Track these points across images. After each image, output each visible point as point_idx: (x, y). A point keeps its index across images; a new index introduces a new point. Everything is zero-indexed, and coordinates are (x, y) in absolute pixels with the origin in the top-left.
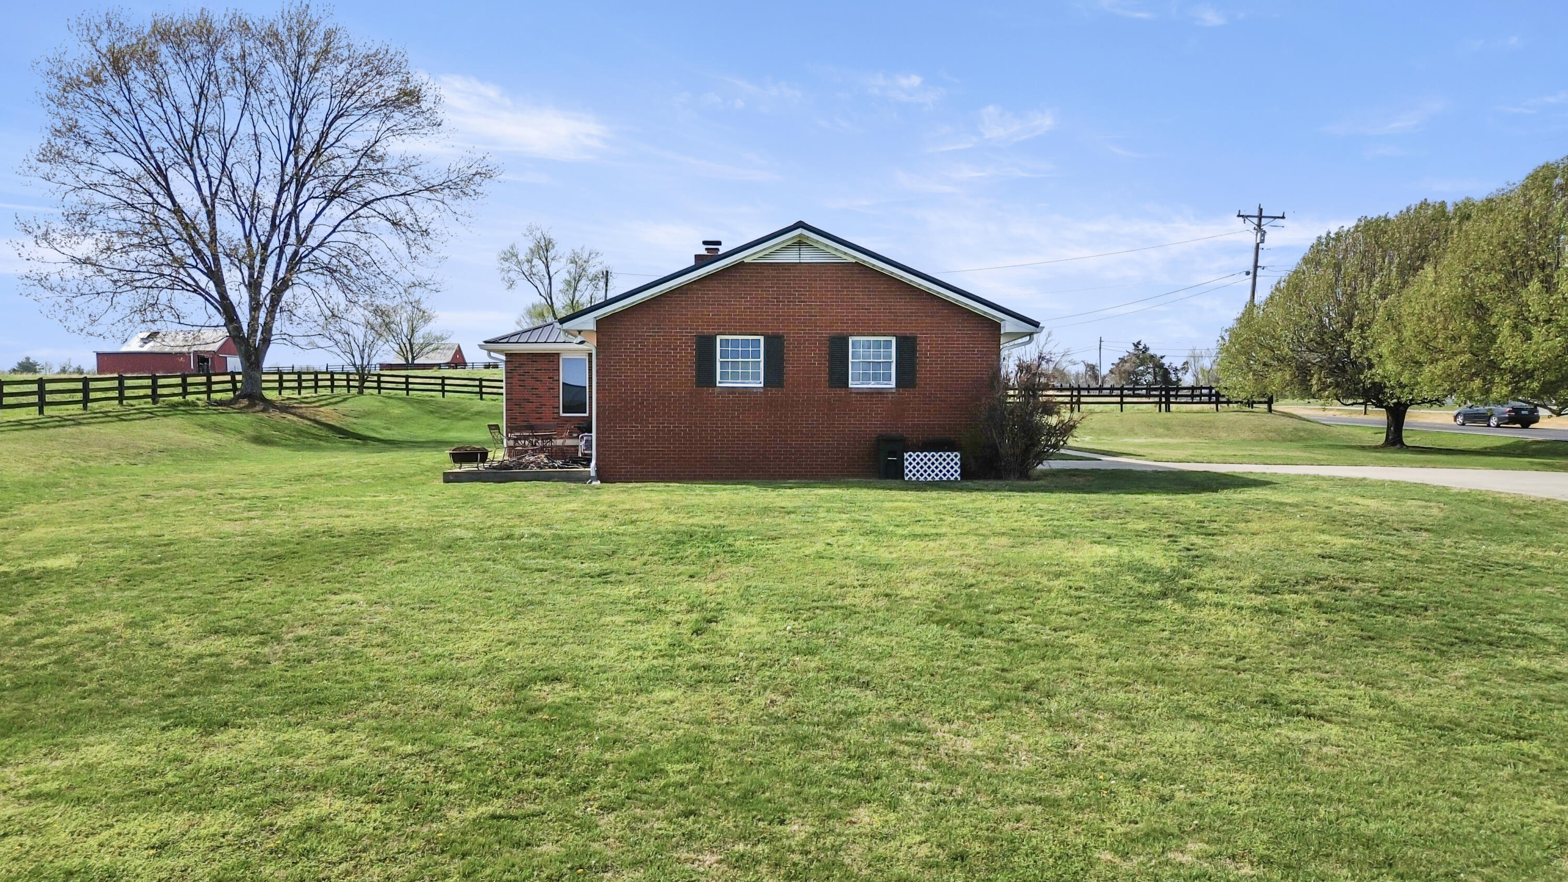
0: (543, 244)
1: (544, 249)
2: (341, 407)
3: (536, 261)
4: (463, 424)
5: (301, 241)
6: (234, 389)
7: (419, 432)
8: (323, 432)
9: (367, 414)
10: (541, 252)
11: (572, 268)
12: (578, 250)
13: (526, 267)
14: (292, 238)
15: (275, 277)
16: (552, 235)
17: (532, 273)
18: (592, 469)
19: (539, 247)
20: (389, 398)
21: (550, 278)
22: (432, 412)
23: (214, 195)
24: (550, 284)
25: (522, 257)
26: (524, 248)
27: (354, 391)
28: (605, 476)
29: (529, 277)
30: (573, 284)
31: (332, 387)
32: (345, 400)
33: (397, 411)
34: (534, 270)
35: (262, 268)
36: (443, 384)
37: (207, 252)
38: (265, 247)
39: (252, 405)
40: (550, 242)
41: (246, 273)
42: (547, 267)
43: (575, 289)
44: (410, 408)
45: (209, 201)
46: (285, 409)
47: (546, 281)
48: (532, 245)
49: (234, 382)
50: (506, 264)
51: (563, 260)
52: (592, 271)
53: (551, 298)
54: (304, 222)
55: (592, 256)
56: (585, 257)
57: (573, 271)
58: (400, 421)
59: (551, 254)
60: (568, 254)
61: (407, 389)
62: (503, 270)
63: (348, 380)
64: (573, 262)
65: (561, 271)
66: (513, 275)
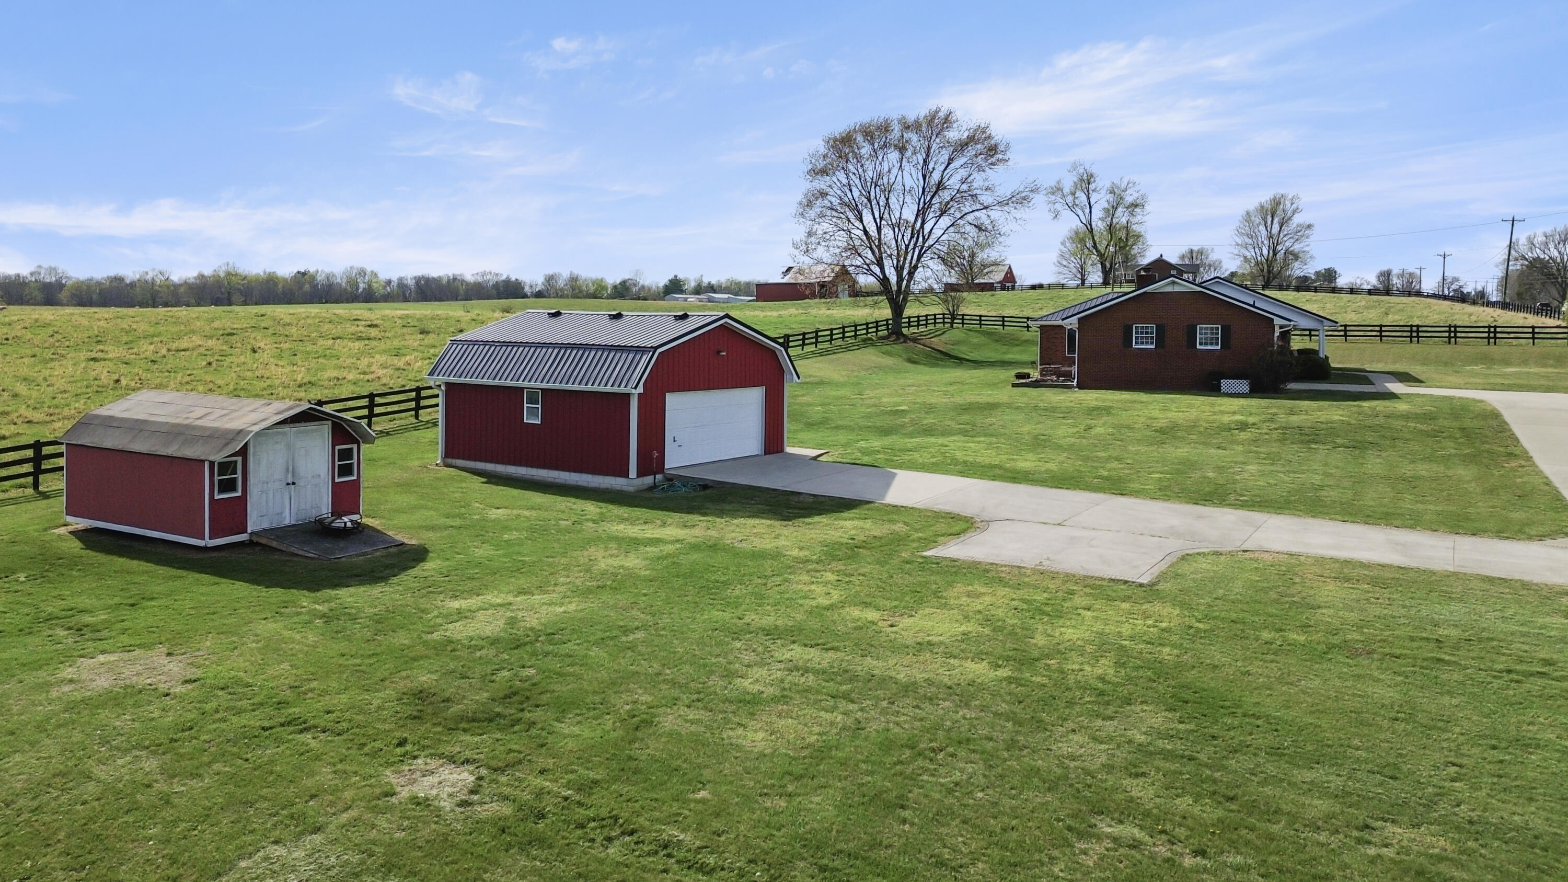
0: (1085, 177)
1: (1086, 182)
2: (943, 338)
3: (1080, 194)
4: (1016, 349)
5: (925, 241)
6: (888, 329)
7: (990, 355)
8: (939, 356)
9: (957, 343)
10: (1084, 185)
11: (1110, 197)
12: (1117, 182)
13: (1070, 199)
14: (921, 239)
15: (911, 263)
16: (1094, 170)
17: (1075, 204)
18: (1075, 383)
19: (1082, 180)
20: (970, 330)
21: (1090, 208)
22: (997, 341)
23: (881, 219)
24: (1090, 212)
25: (1066, 190)
26: (1068, 185)
27: (947, 325)
28: (1081, 386)
29: (1072, 208)
30: (1111, 211)
31: (935, 323)
32: (944, 333)
33: (975, 340)
34: (1077, 202)
35: (905, 259)
36: (1003, 321)
37: (877, 251)
38: (907, 246)
39: (898, 339)
40: (1092, 176)
41: (895, 262)
42: (1088, 198)
43: (1113, 215)
44: (983, 338)
45: (878, 221)
46: (915, 340)
47: (1087, 211)
48: (1076, 179)
49: (887, 325)
50: (1053, 198)
51: (1103, 192)
52: (1129, 199)
53: (1091, 225)
54: (927, 230)
55: (1131, 185)
56: (1123, 186)
57: (1111, 200)
58: (978, 347)
59: (1092, 186)
60: (1108, 185)
61: (981, 324)
62: (1050, 202)
63: (944, 318)
64: (1112, 192)
65: (1101, 201)
66: (1058, 206)
